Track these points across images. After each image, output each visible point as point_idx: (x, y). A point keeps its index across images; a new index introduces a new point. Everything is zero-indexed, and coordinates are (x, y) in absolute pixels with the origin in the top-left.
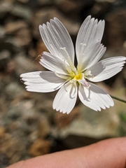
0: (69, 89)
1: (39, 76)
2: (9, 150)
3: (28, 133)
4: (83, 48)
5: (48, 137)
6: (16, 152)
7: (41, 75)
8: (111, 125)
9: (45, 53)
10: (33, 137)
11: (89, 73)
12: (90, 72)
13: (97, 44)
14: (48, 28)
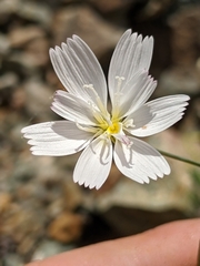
0: (98, 149)
1: (50, 129)
2: (17, 230)
3: (46, 203)
4: (119, 84)
5: (78, 209)
6: (28, 233)
7: (54, 127)
8: (179, 189)
9: (60, 92)
10: (56, 209)
11: (130, 122)
12: (132, 121)
13: (143, 76)
14: (65, 52)
